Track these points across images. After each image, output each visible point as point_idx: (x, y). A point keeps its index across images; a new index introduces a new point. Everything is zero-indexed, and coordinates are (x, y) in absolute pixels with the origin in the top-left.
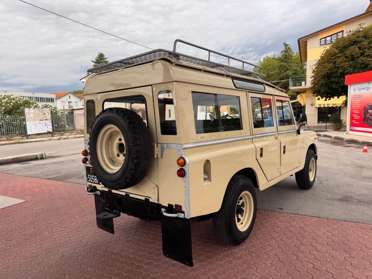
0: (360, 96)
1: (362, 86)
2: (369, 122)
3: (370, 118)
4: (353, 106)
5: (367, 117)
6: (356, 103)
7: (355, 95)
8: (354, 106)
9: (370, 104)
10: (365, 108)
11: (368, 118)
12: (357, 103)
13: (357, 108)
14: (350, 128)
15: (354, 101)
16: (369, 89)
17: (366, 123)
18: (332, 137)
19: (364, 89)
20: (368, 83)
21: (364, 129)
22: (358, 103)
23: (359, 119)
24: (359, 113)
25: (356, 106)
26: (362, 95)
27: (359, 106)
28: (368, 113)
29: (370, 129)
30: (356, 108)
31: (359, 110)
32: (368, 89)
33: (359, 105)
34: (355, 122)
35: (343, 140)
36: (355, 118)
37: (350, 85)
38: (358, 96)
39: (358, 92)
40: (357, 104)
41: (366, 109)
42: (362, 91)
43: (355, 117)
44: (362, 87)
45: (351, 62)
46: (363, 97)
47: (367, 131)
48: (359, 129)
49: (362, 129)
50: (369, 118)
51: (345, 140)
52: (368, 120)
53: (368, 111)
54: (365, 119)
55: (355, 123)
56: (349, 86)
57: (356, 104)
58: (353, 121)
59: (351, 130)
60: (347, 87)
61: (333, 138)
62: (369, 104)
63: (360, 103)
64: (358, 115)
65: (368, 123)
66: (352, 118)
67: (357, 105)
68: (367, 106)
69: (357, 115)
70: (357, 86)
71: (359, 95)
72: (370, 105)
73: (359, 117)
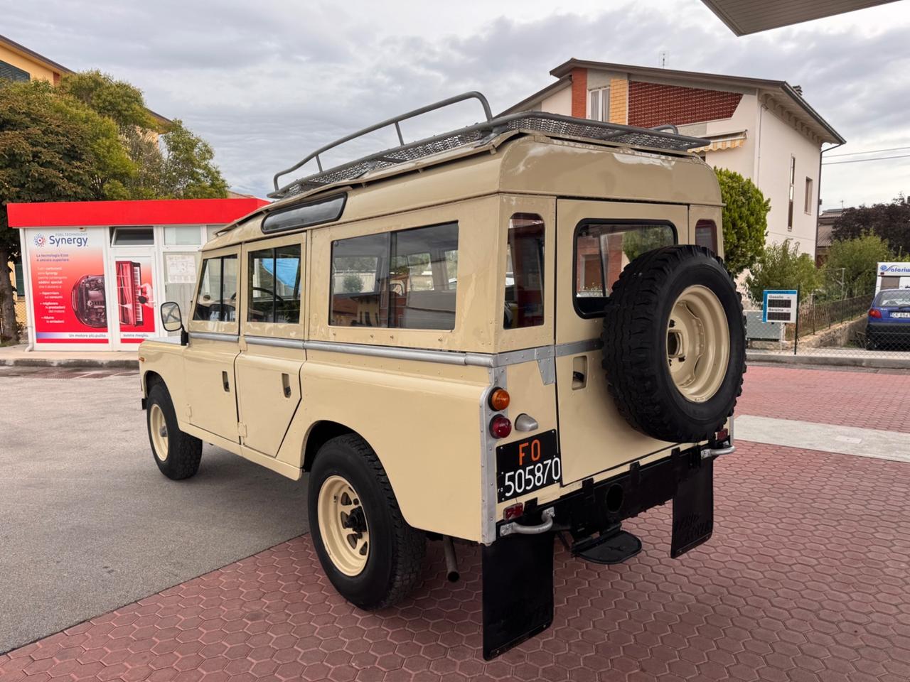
0: (60, 258)
1: (61, 235)
2: (94, 318)
3: (97, 309)
4: (40, 280)
5: (87, 306)
6: (47, 274)
7: (43, 256)
8: (43, 280)
9: (90, 278)
10: (77, 287)
11: (89, 309)
12: (52, 273)
13: (54, 287)
14: (37, 335)
15: (42, 269)
16: (85, 243)
17: (86, 320)
18: (6, 363)
19: (68, 241)
20: (82, 228)
21: (81, 335)
22: (56, 274)
23: (63, 311)
24: (61, 297)
25: (51, 280)
26: (67, 255)
27: (61, 282)
28: (88, 297)
29: (99, 334)
30: (49, 287)
31: (61, 292)
32: (81, 243)
33: (60, 278)
34: (50, 320)
35: (50, 366)
36: (51, 311)
37: (24, 230)
38: (52, 258)
39: (49, 248)
40: (53, 275)
41: (81, 290)
42: (64, 248)
43: (50, 308)
44: (61, 237)
45: (10, 171)
46: (68, 260)
47: (91, 338)
48: (66, 335)
49: (76, 335)
50: (93, 308)
51: (55, 364)
52: (88, 315)
53: (87, 294)
54: (82, 311)
55: (51, 322)
56: (21, 231)
57: (51, 276)
58: (46, 318)
59: (39, 341)
60: (17, 232)
61: (12, 363)
62: (88, 277)
63: (60, 273)
64: (61, 302)
65: (90, 321)
66: (40, 311)
67: (52, 278)
68: (83, 281)
69: (57, 304)
70: (46, 233)
71: (56, 256)
72: (93, 280)
73: (64, 307)
